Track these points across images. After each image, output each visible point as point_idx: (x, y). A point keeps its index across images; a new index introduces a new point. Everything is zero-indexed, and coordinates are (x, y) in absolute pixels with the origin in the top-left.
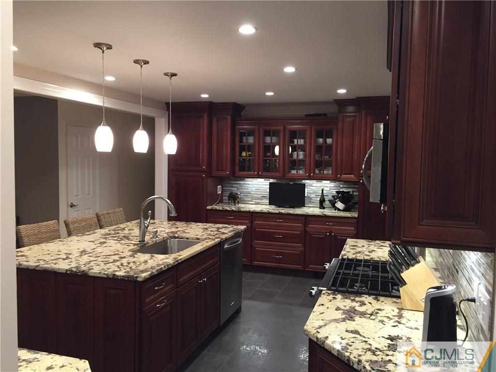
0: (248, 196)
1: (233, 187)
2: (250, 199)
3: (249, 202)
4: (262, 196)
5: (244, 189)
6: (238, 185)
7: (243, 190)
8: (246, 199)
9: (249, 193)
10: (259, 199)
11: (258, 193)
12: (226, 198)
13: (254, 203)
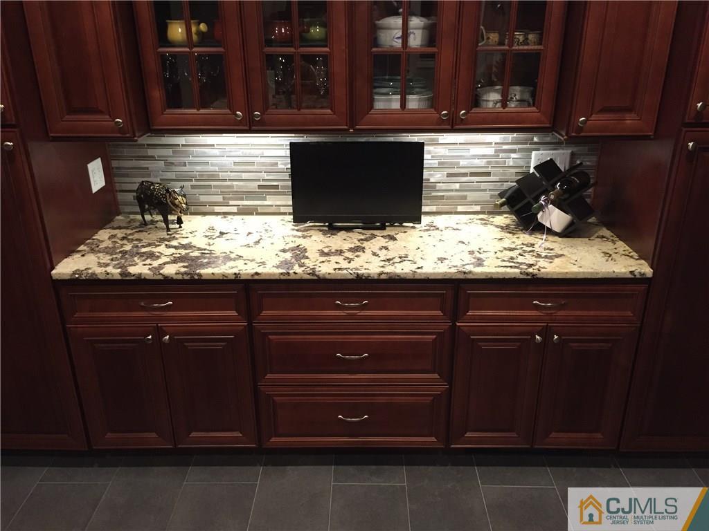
0: (209, 187)
1: (152, 158)
2: (219, 198)
3: (217, 209)
4: (259, 187)
5: (191, 163)
6: (169, 152)
7: (187, 168)
8: (203, 198)
9: (213, 177)
10: (249, 194)
11: (245, 176)
12: (130, 197)
13: (234, 209)
